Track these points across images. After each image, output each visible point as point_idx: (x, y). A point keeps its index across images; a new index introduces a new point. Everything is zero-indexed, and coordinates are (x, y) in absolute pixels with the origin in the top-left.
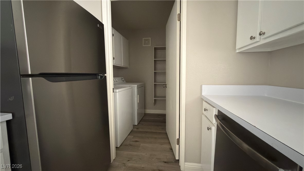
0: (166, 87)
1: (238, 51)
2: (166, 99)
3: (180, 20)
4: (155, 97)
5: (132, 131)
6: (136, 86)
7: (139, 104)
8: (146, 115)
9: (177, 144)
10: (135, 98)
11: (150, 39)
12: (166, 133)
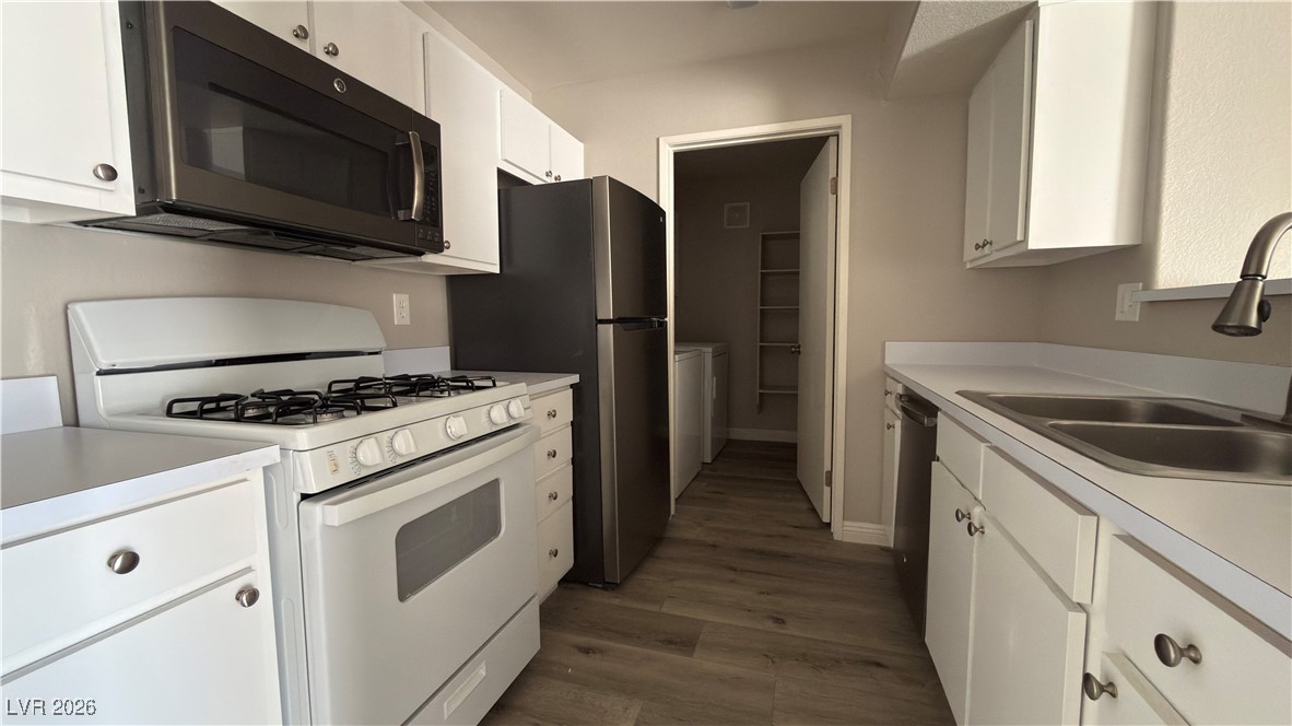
0: (799, 352)
1: (968, 266)
2: (797, 395)
3: (835, 192)
4: (762, 387)
5: (698, 475)
6: (710, 350)
7: (717, 403)
8: (730, 442)
9: (827, 485)
10: (706, 384)
11: (748, 208)
12: (799, 483)
